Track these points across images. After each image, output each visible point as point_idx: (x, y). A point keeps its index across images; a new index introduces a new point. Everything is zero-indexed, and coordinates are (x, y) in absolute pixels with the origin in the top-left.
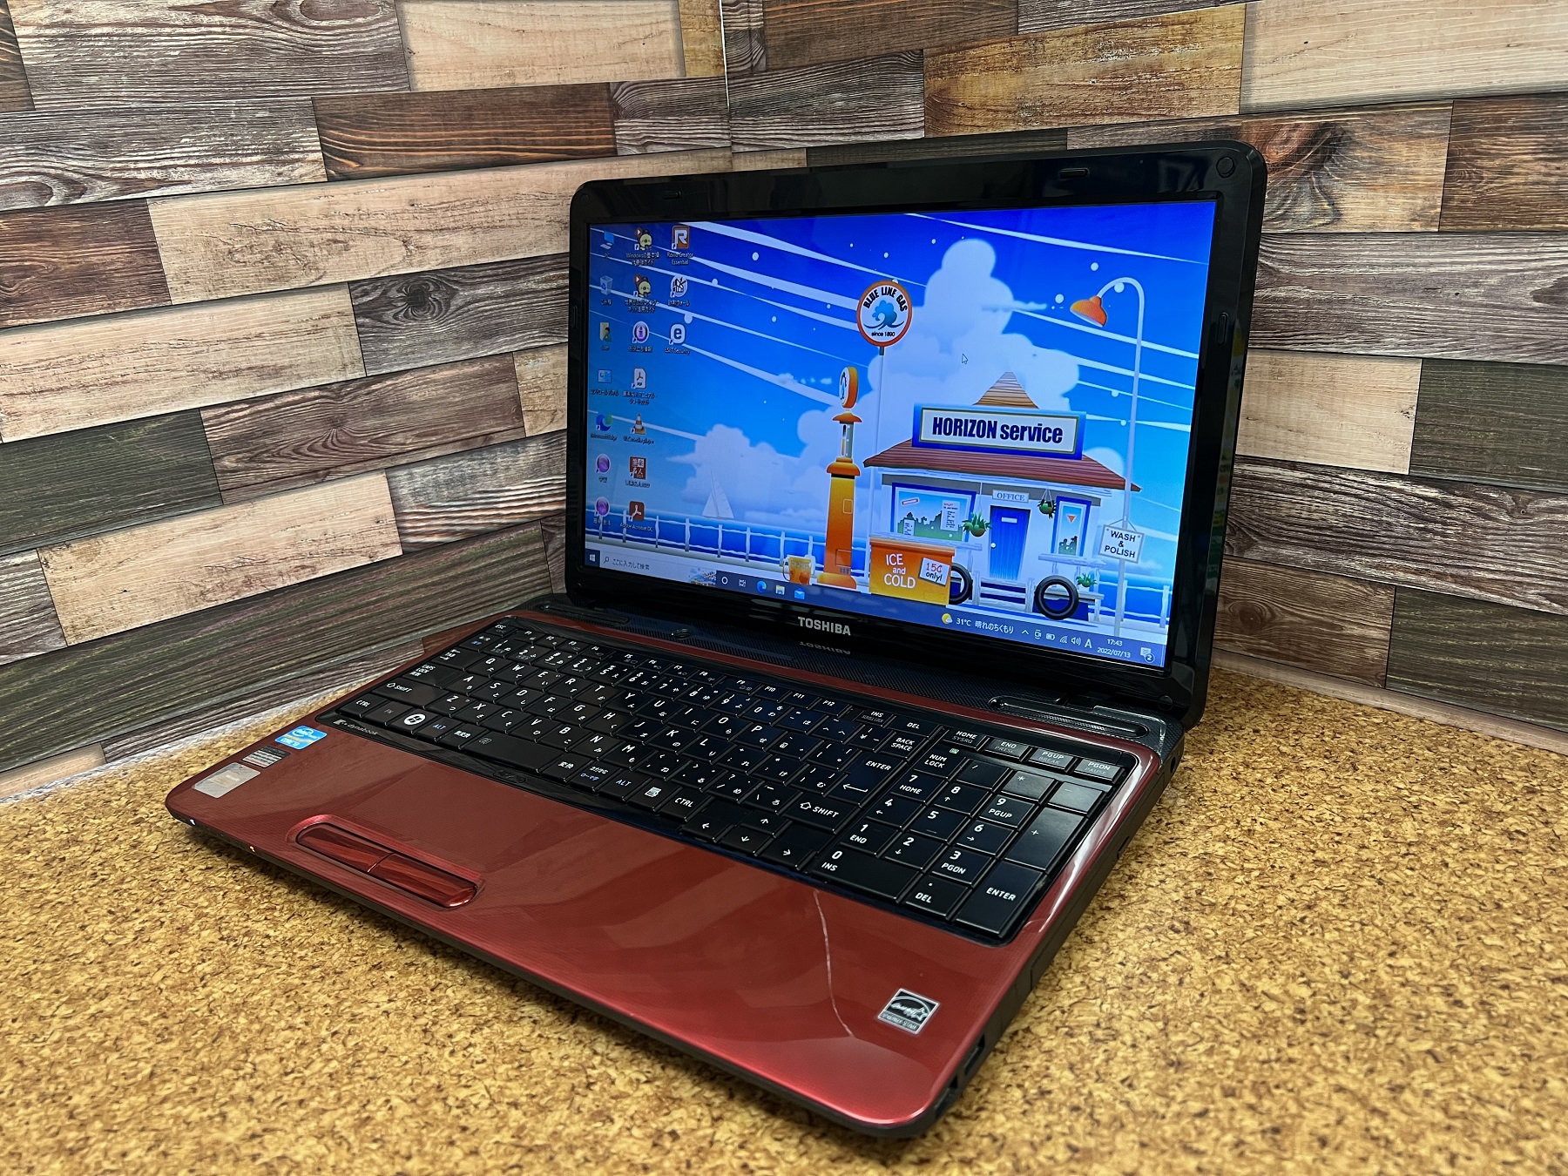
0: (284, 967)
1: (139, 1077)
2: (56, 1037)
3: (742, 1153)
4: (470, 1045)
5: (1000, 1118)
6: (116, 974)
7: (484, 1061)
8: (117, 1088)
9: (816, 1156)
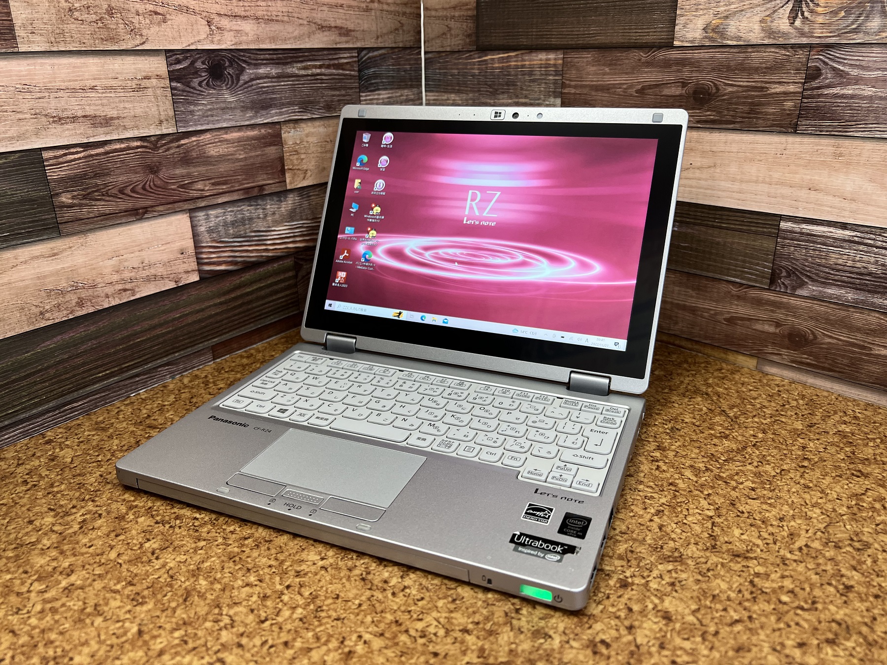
0: (220, 540)
1: (129, 635)
2: (38, 607)
3: (665, 653)
4: (405, 587)
5: (832, 607)
6: (75, 555)
7: (422, 599)
8: (112, 646)
9: (723, 649)
